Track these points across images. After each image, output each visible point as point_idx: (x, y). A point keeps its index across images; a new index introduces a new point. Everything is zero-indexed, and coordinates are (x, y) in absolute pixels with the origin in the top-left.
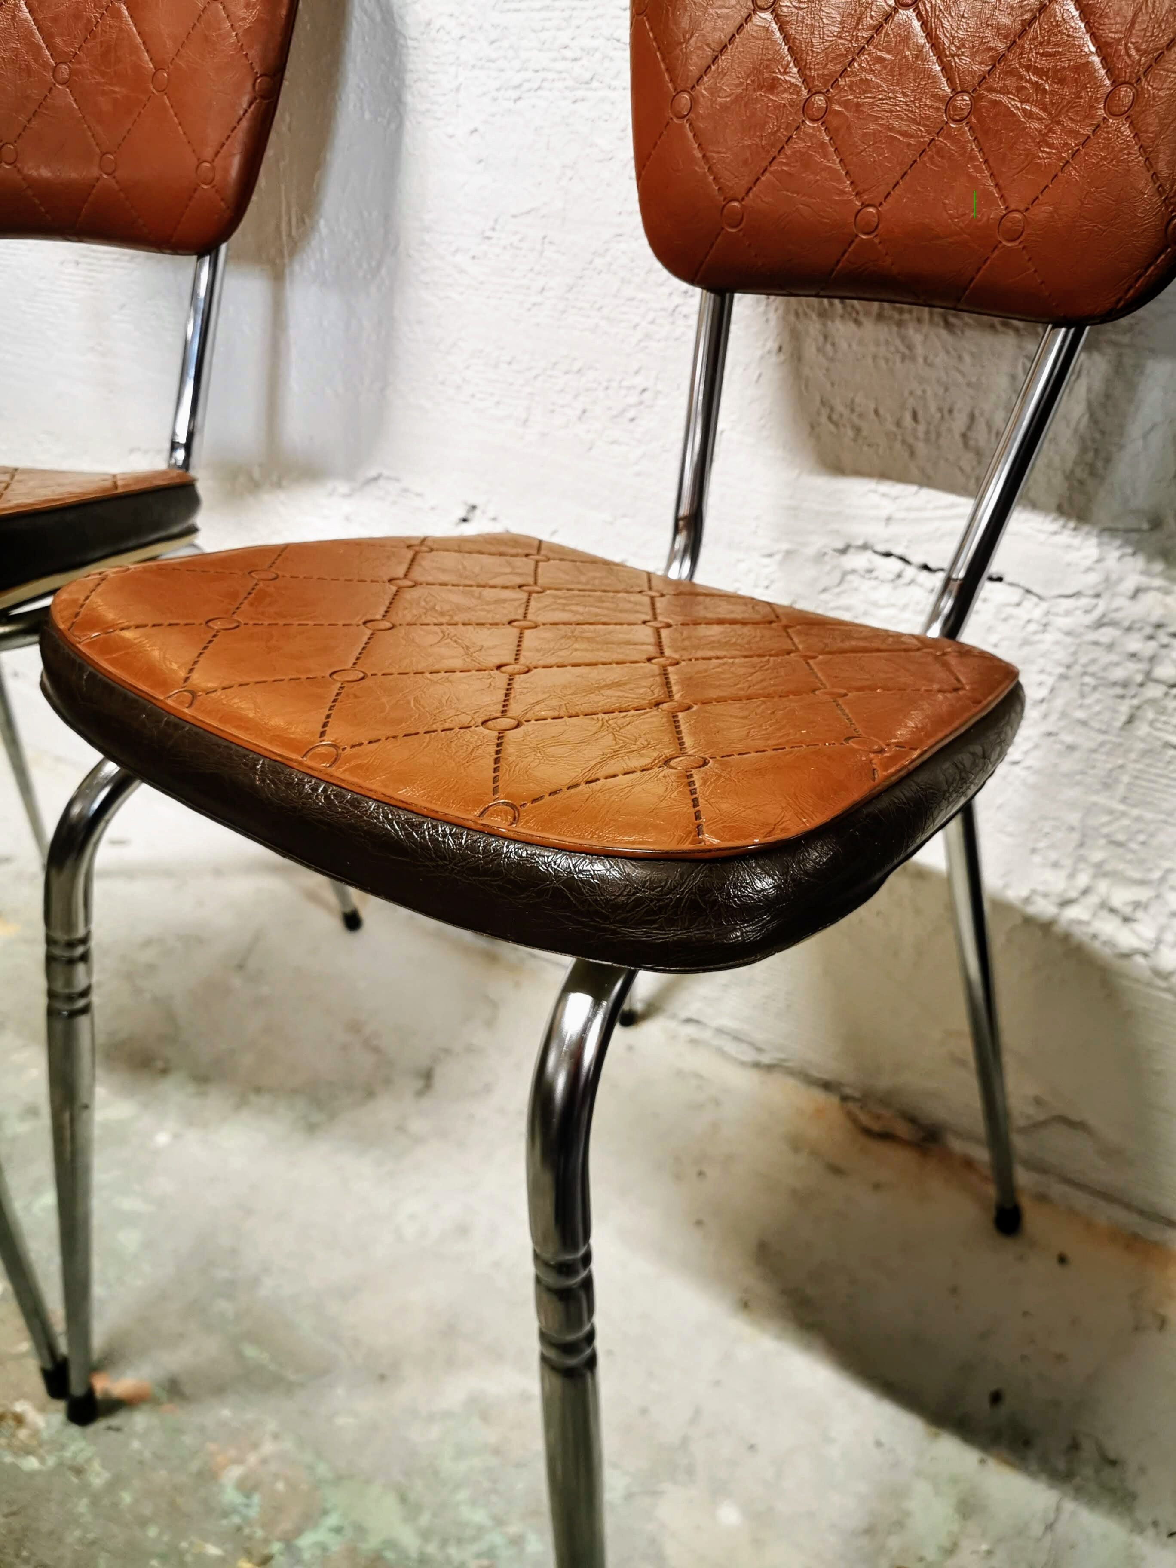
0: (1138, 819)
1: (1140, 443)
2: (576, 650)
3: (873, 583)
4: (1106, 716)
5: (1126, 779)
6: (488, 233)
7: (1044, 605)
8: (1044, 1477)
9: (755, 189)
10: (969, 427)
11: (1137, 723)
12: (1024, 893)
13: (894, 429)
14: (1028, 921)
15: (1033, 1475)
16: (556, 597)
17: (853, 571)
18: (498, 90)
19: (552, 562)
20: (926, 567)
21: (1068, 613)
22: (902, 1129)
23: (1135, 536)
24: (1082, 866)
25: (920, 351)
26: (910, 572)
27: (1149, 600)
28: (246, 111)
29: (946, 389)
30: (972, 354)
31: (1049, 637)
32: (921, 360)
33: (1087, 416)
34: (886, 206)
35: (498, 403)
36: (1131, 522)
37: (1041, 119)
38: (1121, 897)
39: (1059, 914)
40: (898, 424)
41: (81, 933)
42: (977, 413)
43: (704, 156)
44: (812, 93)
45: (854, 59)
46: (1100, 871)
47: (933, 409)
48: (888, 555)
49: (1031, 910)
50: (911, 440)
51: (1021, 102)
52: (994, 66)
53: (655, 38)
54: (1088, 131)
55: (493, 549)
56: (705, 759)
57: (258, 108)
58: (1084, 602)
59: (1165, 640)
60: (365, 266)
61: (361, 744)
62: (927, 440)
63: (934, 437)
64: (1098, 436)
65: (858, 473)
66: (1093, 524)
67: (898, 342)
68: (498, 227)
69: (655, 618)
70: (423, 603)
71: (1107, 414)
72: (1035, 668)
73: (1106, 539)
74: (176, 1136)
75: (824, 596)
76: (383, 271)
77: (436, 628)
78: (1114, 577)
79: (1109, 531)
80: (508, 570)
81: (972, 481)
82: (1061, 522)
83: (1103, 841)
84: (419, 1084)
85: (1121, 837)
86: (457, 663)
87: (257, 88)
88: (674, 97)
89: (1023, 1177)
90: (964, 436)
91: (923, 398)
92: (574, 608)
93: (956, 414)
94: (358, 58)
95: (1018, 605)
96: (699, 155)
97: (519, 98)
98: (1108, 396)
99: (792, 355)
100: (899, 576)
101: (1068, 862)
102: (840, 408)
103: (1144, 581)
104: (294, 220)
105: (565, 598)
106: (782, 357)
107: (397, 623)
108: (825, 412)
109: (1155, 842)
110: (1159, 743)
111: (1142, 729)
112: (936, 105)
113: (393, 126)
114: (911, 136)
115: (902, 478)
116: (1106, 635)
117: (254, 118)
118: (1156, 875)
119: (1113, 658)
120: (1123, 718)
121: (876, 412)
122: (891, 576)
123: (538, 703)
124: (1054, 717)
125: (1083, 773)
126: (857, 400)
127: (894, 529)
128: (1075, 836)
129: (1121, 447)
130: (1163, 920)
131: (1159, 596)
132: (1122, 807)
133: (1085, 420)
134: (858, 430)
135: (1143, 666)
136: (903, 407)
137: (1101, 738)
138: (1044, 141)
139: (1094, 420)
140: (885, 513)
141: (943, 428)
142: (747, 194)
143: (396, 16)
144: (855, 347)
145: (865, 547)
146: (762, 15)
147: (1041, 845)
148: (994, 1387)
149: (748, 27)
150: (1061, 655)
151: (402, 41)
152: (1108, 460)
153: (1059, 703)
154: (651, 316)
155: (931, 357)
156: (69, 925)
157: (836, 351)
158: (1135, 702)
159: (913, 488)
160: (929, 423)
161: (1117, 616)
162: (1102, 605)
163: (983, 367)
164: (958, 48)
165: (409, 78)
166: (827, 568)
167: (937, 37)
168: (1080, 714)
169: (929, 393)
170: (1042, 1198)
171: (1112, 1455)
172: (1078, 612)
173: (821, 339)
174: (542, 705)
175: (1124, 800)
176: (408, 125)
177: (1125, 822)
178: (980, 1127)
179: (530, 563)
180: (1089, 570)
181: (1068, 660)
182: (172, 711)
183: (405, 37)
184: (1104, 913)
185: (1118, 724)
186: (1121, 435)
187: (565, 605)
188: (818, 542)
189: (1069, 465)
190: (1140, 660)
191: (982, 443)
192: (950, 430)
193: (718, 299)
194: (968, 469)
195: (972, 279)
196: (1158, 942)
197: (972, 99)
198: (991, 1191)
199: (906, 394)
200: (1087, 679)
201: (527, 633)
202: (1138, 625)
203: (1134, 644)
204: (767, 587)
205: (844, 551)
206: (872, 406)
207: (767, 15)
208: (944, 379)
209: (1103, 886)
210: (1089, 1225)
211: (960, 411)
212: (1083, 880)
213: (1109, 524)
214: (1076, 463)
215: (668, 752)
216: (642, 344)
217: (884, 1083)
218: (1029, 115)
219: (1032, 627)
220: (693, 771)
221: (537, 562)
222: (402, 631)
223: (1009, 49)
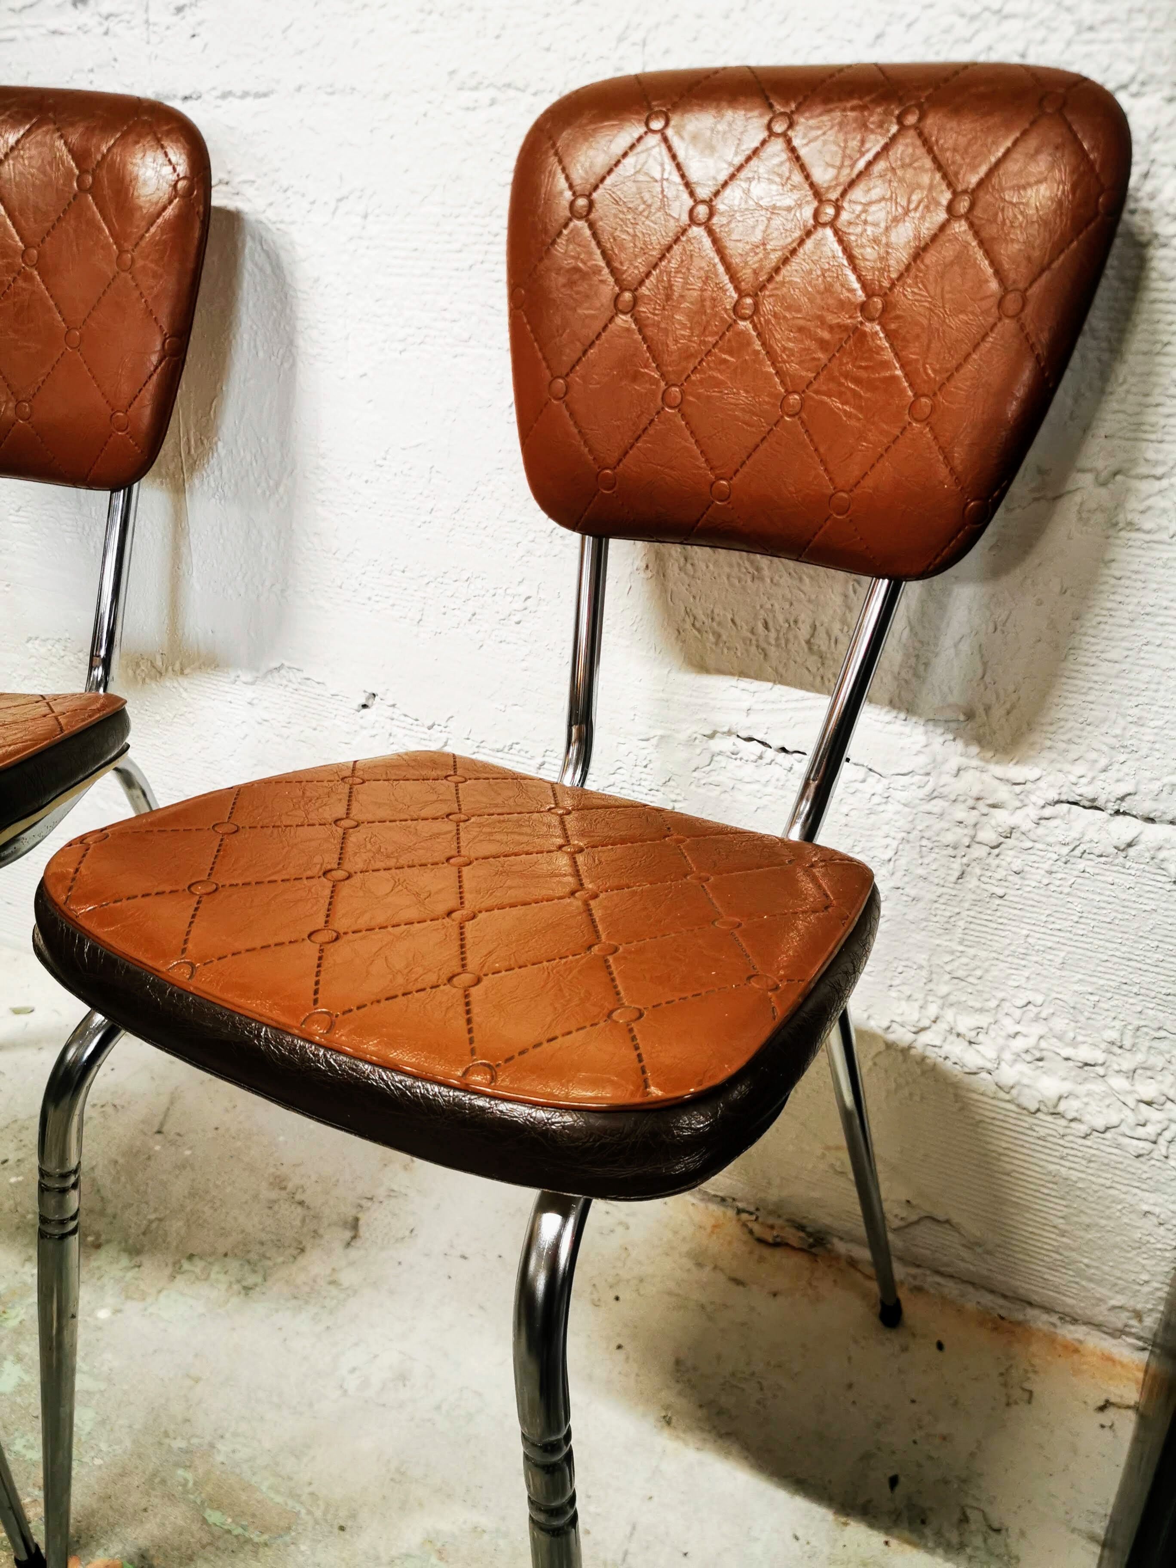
0: (975, 957)
1: (952, 651)
2: (510, 888)
3: (738, 762)
4: (942, 872)
5: (961, 924)
6: (380, 462)
7: (885, 782)
8: (940, 1551)
9: (624, 461)
10: (812, 636)
11: (967, 878)
12: (885, 1024)
13: (749, 635)
14: (890, 1046)
15: (931, 1551)
16: (481, 825)
17: (720, 753)
18: (385, 341)
19: (469, 782)
20: (784, 750)
21: (904, 788)
22: (793, 1236)
23: (953, 725)
24: (930, 999)
25: (766, 572)
26: (770, 754)
27: (969, 777)
28: (156, 368)
29: (791, 604)
30: (811, 577)
31: (891, 808)
32: (769, 581)
33: (908, 629)
34: (735, 480)
35: (393, 605)
36: (949, 714)
37: (859, 419)
38: (965, 1023)
39: (915, 1041)
40: (752, 631)
41: (73, 1163)
42: (818, 624)
43: (580, 432)
44: (669, 385)
45: (702, 360)
46: (946, 1002)
47: (781, 618)
48: (750, 739)
49: (891, 1037)
50: (765, 646)
51: (842, 404)
52: (818, 374)
53: (532, 331)
54: (897, 432)
55: (416, 773)
56: (640, 1010)
57: (168, 364)
58: (916, 779)
59: (985, 810)
60: (264, 484)
61: (351, 1011)
62: (778, 646)
63: (784, 643)
64: (917, 644)
65: (720, 672)
66: (920, 716)
67: (747, 564)
68: (388, 457)
69: (568, 843)
70: (369, 846)
71: (924, 627)
72: (881, 833)
73: (930, 727)
74: (117, 1311)
75: (695, 774)
76: (281, 489)
77: (386, 873)
78: (939, 758)
79: (931, 721)
80: (435, 797)
81: (819, 679)
82: (894, 713)
83: (947, 977)
84: (348, 1234)
85: (960, 973)
86: (412, 913)
87: (166, 346)
88: (551, 382)
89: (899, 1271)
90: (808, 642)
91: (772, 611)
92: (498, 837)
93: (800, 624)
94: (251, 304)
95: (864, 781)
96: (576, 431)
97: (405, 350)
98: (923, 614)
99: (658, 572)
100: (761, 757)
101: (919, 996)
102: (701, 617)
103: (964, 761)
104: (192, 442)
105: (488, 825)
106: (649, 574)
107: (352, 871)
108: (689, 621)
109: (989, 977)
110: (986, 894)
111: (971, 882)
112: (772, 401)
113: (286, 365)
114: (752, 426)
115: (758, 676)
116: (937, 806)
117: (164, 374)
118: (993, 1004)
119: (944, 824)
120: (957, 874)
121: (732, 620)
122: (754, 758)
123: (490, 953)
124: (899, 874)
125: (926, 920)
126: (716, 611)
127: (754, 718)
128: (924, 973)
129: (937, 655)
130: (1001, 1041)
131: (978, 774)
132: (961, 948)
133: (907, 632)
134: (718, 636)
135: (970, 831)
136: (756, 617)
137: (941, 890)
138: (862, 437)
139: (913, 632)
140: (746, 705)
141: (791, 636)
142: (618, 464)
143: (286, 272)
144: (711, 566)
145: (729, 733)
146: (623, 317)
147: (896, 982)
148: (891, 1473)
149: (611, 327)
150: (902, 823)
151: (291, 293)
152: (926, 665)
153: (903, 862)
154: (531, 536)
155: (777, 578)
156: (63, 1158)
157: (695, 571)
158: (965, 860)
159: (770, 684)
160: (778, 631)
161: (945, 791)
162: (932, 781)
163: (820, 587)
164: (788, 356)
165: (300, 325)
166: (698, 751)
167: (771, 347)
168: (921, 871)
169: (777, 606)
170: (918, 1290)
171: (996, 1525)
172: (914, 787)
173: (682, 560)
174: (494, 957)
175: (961, 943)
176: (300, 365)
177: (964, 960)
178: (861, 1231)
179: (450, 784)
180: (918, 753)
181: (908, 827)
182: (175, 982)
183: (295, 290)
184: (952, 1038)
185: (953, 878)
186: (936, 645)
187: (491, 834)
188: (689, 729)
189: (896, 669)
190: (966, 827)
191: (824, 648)
192: (796, 637)
193: (597, 540)
194: (814, 669)
195: (810, 541)
196: (999, 1060)
197: (802, 399)
198: (874, 1287)
199: (758, 607)
200: (924, 842)
201: (465, 870)
202: (961, 798)
203: (960, 813)
204: (646, 767)
205: (712, 736)
206: (729, 616)
207: (627, 318)
208: (789, 596)
209: (949, 1015)
210: (960, 1311)
211: (803, 622)
212: (933, 1010)
213: (931, 717)
214: (901, 666)
215: (608, 1006)
216: (525, 559)
217: (773, 1195)
218: (849, 415)
219: (876, 799)
220: (633, 1025)
221: (457, 784)
222: (357, 880)
223: (830, 360)
